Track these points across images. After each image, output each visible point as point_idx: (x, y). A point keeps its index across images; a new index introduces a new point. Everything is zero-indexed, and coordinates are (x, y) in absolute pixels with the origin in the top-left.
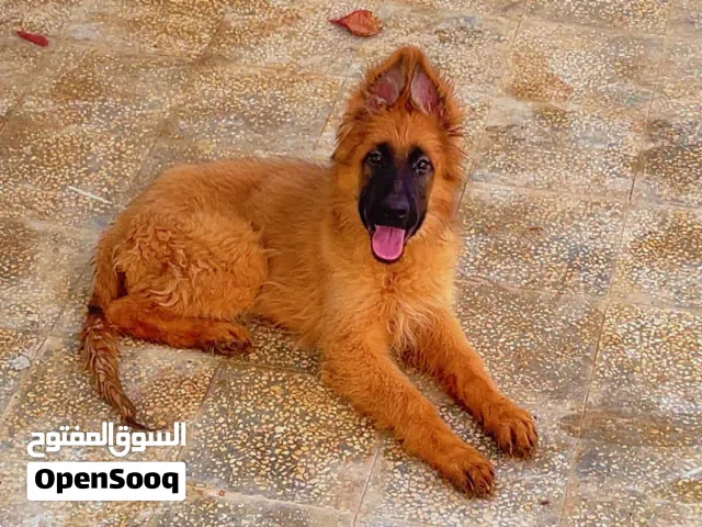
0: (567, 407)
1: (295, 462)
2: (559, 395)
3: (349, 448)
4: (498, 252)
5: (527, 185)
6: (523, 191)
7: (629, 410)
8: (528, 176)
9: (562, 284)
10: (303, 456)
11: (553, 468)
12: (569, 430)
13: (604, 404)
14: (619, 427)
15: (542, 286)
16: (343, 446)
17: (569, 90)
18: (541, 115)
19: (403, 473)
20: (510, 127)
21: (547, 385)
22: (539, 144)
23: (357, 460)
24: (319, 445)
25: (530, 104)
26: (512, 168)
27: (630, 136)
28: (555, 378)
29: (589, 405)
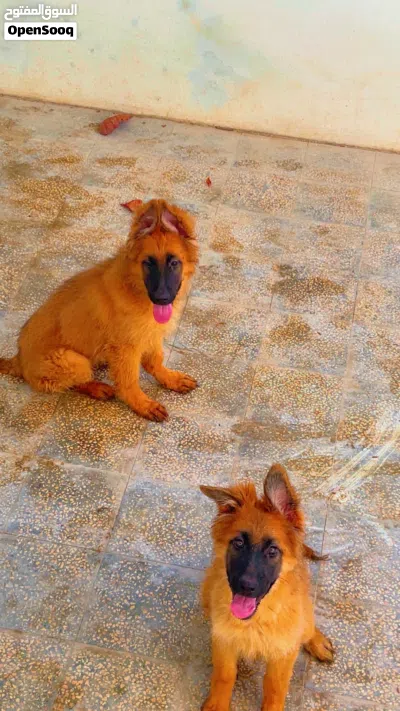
0: (235, 420)
1: (99, 447)
2: (231, 413)
3: (127, 440)
4: (203, 336)
5: (219, 299)
6: (217, 302)
7: (266, 422)
8: (219, 294)
9: (234, 354)
10: (104, 444)
11: (227, 452)
12: (236, 432)
13: (253, 418)
14: (261, 431)
15: (225, 354)
16: (124, 439)
17: (241, 247)
18: (227, 260)
19: (153, 453)
20: (211, 266)
21: (226, 408)
22: (226, 276)
23: (131, 446)
24: (111, 438)
25: (222, 254)
26: (212, 289)
27: (271, 273)
28: (230, 405)
29: (246, 419)
